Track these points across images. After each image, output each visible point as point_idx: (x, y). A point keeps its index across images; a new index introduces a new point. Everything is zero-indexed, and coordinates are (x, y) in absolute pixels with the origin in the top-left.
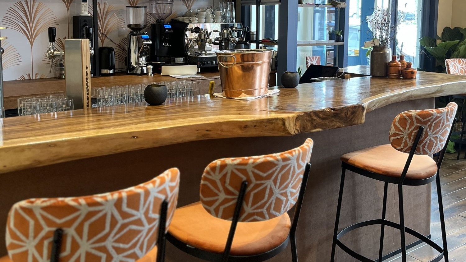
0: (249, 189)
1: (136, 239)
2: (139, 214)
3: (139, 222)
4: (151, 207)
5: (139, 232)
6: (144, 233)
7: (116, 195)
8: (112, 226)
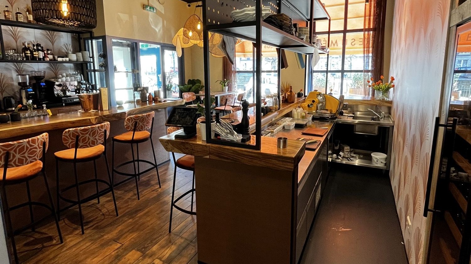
0: (80, 138)
1: (35, 153)
2: (36, 145)
3: (36, 148)
4: (40, 143)
5: (37, 151)
6: (38, 152)
7: (27, 140)
8: (27, 150)
